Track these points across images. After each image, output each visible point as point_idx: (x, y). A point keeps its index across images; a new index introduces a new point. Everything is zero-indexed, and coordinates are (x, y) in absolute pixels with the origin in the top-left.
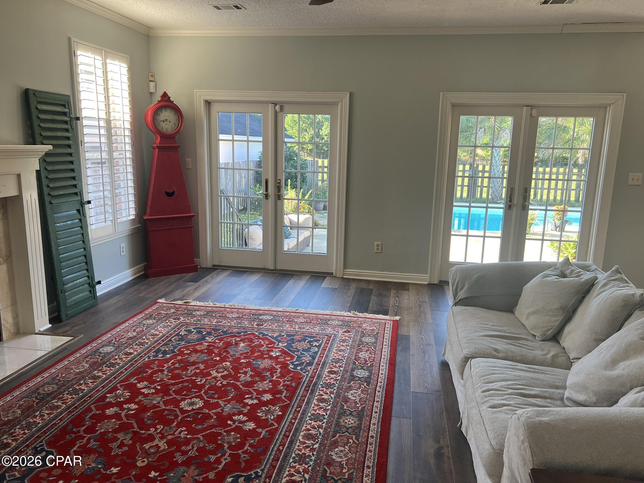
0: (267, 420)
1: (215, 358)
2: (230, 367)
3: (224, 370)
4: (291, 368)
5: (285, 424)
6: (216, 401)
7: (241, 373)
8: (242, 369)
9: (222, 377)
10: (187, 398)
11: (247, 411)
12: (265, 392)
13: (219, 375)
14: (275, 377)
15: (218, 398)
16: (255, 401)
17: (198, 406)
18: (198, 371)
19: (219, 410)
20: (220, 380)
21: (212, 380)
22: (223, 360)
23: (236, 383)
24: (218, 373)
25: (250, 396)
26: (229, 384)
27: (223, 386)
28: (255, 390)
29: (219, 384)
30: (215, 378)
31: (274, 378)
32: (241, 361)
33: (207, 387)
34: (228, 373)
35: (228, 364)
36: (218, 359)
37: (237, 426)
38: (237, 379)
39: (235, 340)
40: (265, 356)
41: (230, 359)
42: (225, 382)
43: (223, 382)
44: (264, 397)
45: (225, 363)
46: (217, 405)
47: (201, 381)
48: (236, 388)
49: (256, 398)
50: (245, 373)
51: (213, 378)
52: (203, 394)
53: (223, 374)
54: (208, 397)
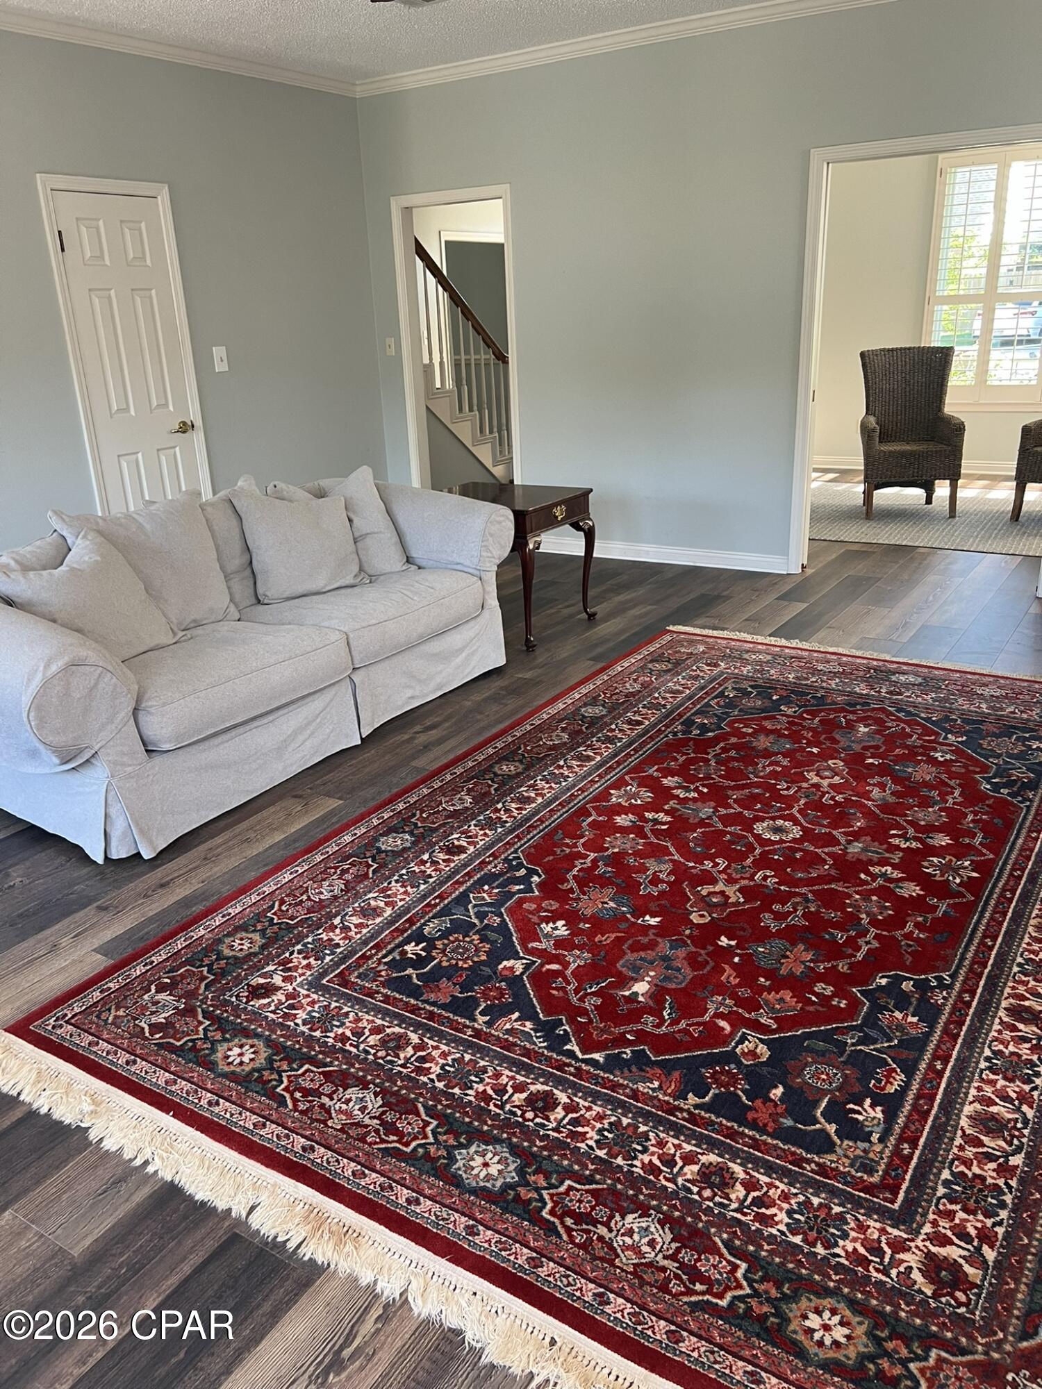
0: (639, 786)
1: (733, 943)
2: (691, 906)
3: (707, 899)
4: (540, 876)
5: (613, 777)
6: (729, 829)
7: (665, 882)
8: (662, 893)
9: (714, 881)
10: (789, 842)
11: (671, 803)
12: (624, 830)
13: (720, 887)
14: (589, 859)
15: (725, 833)
16: (649, 815)
17: (765, 825)
18: (776, 907)
19: (722, 811)
20: (720, 872)
21: (738, 876)
22: (707, 934)
23: (682, 860)
24: (722, 893)
25: (658, 827)
26: (699, 859)
27: (712, 858)
28: (646, 837)
29: (722, 863)
30: (730, 881)
31: (592, 855)
32: (658, 919)
33: (749, 861)
34: (699, 889)
35: (695, 918)
36: (723, 938)
37: (693, 783)
38: (677, 869)
39: (663, 1021)
40: (587, 926)
41: (688, 932)
42: (708, 865)
43: (712, 867)
44: (631, 821)
45: (702, 921)
46: (725, 820)
47: (765, 878)
48: (683, 848)
49: (647, 820)
50: (655, 881)
51: (735, 881)
52: (756, 845)
53: (711, 889)
54: (746, 837)
